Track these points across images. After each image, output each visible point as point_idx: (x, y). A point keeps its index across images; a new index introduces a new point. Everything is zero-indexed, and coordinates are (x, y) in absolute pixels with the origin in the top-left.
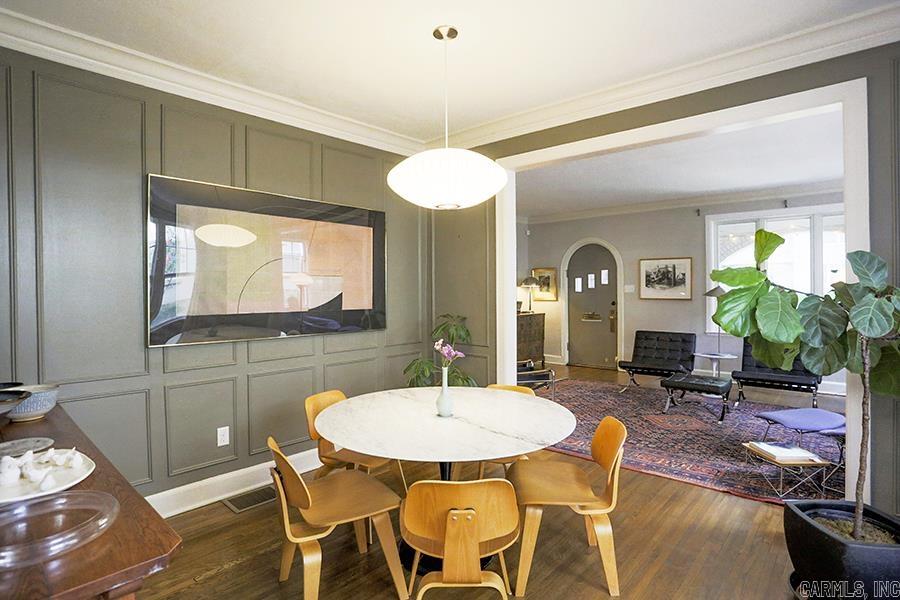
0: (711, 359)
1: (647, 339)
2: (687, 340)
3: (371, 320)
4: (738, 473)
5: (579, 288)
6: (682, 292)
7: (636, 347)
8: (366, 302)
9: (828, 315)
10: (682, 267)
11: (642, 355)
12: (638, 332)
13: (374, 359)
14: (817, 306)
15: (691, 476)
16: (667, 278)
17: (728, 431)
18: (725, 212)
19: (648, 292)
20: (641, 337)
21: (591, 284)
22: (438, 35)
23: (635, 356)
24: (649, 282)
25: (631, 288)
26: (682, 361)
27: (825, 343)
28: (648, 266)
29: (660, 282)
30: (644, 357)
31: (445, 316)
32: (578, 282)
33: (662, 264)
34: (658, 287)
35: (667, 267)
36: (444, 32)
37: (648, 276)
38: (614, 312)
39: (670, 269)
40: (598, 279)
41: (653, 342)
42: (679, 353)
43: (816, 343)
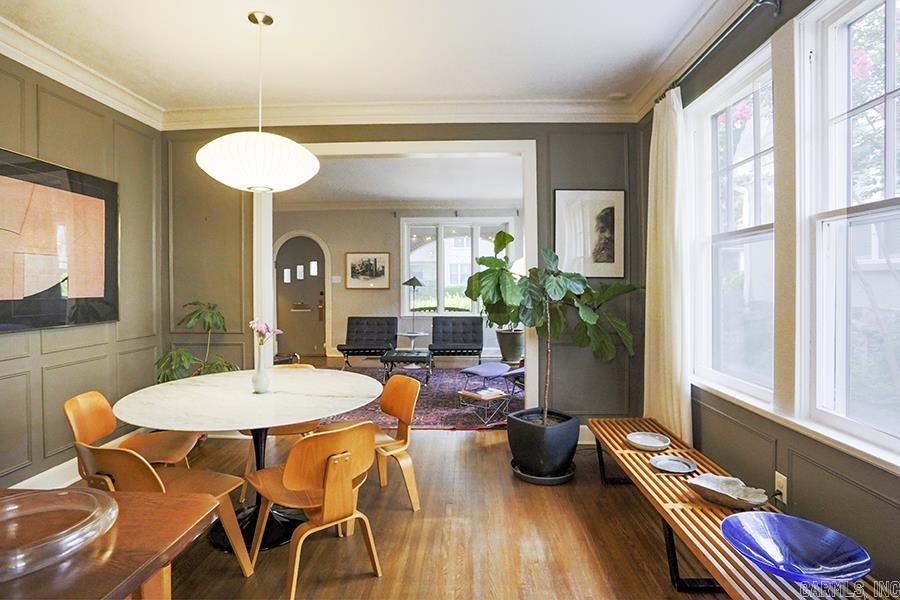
0: (410, 337)
1: (358, 324)
2: (392, 322)
3: (99, 311)
4: (454, 415)
5: (287, 279)
6: (382, 282)
7: (348, 332)
8: (97, 290)
9: (533, 288)
10: (382, 260)
11: (354, 338)
12: (349, 318)
13: (105, 357)
14: (526, 283)
15: (426, 424)
16: (369, 270)
17: (435, 390)
18: (413, 216)
19: (352, 283)
20: (353, 323)
21: (300, 275)
22: (252, 18)
23: (348, 339)
24: (355, 274)
25: (338, 279)
26: (388, 341)
27: (533, 305)
28: (354, 259)
29: (363, 273)
30: (356, 340)
31: (195, 304)
32: (287, 272)
33: (366, 257)
34: (361, 277)
35: (369, 260)
36: (260, 17)
37: (353, 268)
38: (322, 302)
39: (372, 262)
40: (307, 270)
41: (363, 326)
42: (385, 334)
43: (529, 306)
